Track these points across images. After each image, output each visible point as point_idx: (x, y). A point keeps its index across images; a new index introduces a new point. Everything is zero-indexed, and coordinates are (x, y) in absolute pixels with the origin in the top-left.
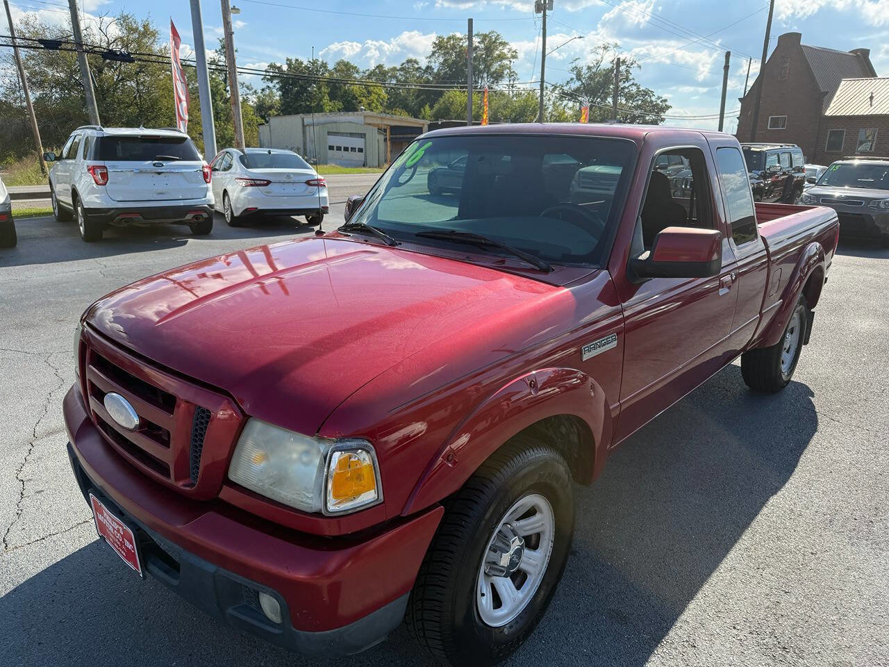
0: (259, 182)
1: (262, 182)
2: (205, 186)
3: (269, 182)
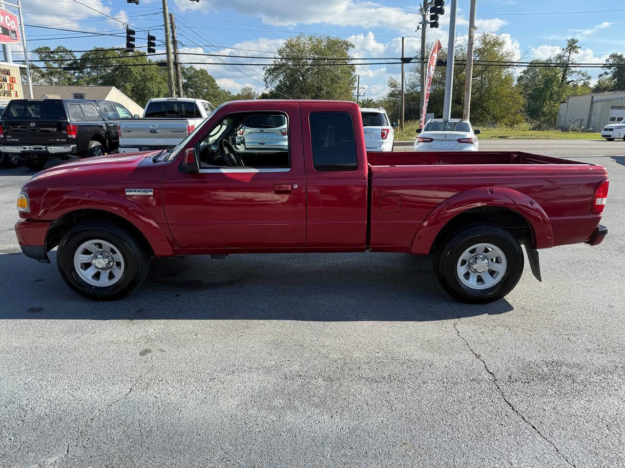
0: (426, 140)
1: (428, 140)
2: (382, 141)
3: (432, 140)
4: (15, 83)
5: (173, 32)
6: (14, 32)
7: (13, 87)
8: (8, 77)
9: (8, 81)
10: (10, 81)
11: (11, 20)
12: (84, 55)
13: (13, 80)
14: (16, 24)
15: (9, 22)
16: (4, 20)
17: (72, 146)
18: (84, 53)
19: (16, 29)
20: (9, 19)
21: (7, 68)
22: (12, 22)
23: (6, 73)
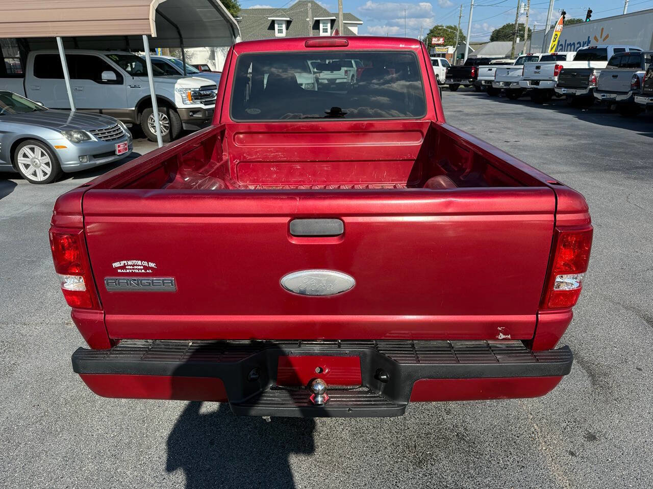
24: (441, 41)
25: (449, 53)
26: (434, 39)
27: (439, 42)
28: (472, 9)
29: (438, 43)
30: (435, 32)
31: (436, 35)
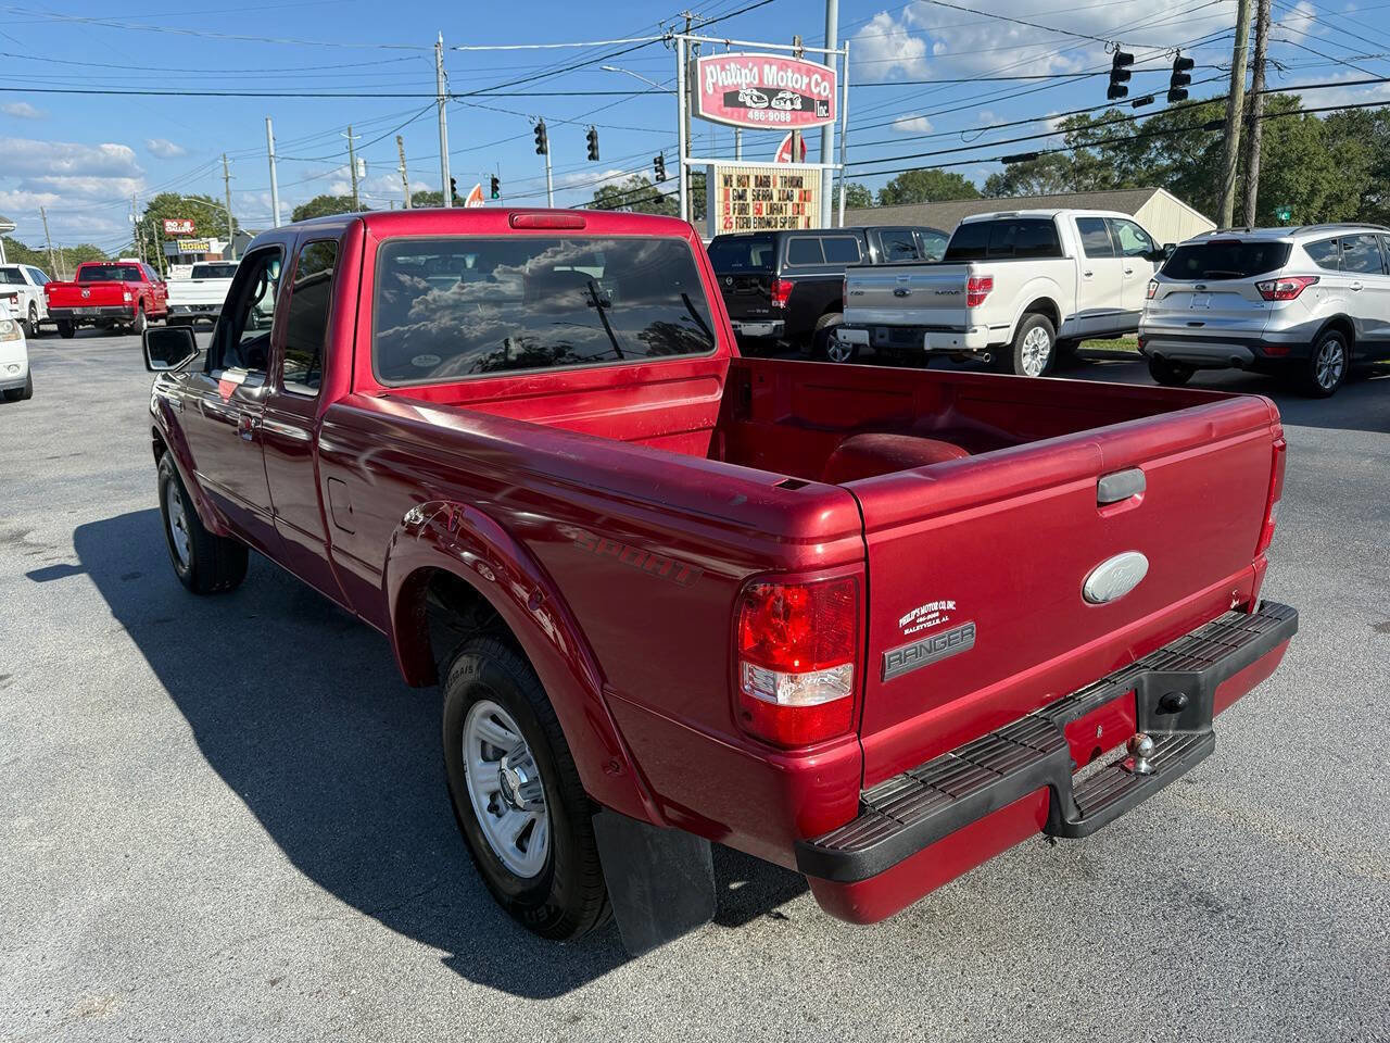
4: (809, 201)
5: (1258, 39)
6: (825, 103)
7: (803, 210)
8: (796, 192)
9: (796, 200)
10: (800, 198)
11: (823, 80)
12: (1149, 122)
13: (805, 197)
14: (832, 88)
15: (817, 84)
16: (809, 84)
17: (774, 323)
18: (1151, 117)
19: (830, 96)
20: (819, 80)
21: (798, 174)
22: (826, 84)
23: (795, 183)
24: (187, 227)
25: (213, 251)
26: (168, 223)
27: (184, 230)
28: (274, 164)
29: (180, 231)
30: (162, 208)
31: (169, 214)
